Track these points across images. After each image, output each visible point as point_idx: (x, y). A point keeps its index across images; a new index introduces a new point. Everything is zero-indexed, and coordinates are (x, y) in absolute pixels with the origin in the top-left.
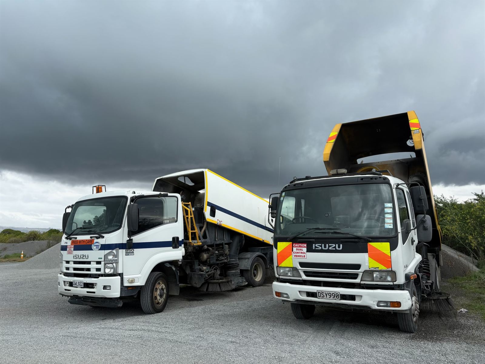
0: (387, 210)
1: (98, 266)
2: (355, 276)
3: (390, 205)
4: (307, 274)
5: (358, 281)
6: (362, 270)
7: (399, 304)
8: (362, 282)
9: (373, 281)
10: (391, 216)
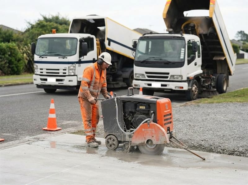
0: (182, 51)
1: (64, 71)
2: (167, 77)
3: (183, 49)
4: (148, 77)
5: (168, 79)
6: (170, 75)
7: (182, 88)
8: (170, 80)
9: (174, 79)
10: (183, 54)
